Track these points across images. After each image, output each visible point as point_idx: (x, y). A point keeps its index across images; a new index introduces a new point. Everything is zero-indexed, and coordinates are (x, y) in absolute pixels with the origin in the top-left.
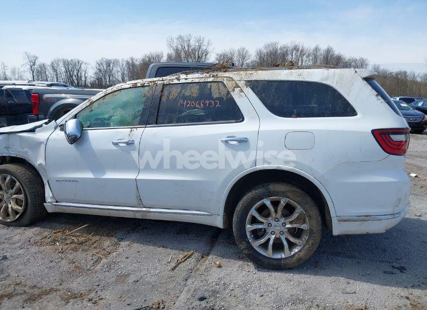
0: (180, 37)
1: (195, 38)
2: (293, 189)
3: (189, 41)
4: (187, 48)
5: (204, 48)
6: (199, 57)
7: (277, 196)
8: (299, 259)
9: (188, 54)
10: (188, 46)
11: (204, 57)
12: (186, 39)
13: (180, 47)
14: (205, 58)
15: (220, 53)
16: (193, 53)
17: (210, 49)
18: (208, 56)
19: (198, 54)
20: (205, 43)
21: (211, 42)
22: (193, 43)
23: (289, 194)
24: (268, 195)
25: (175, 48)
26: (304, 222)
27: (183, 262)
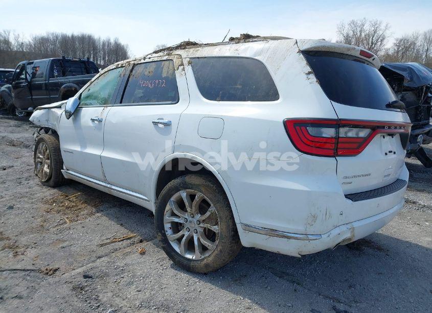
0: (353, 22)
1: (370, 22)
2: (208, 183)
3: (364, 25)
4: (359, 34)
5: (381, 32)
6: (372, 43)
7: (192, 189)
8: (207, 265)
9: (359, 41)
10: (361, 31)
11: (379, 43)
12: (359, 23)
13: (351, 34)
14: (381, 45)
15: (400, 37)
16: (366, 39)
17: (387, 33)
18: (385, 42)
19: (372, 39)
20: (383, 27)
21: (389, 25)
22: (368, 28)
23: (203, 189)
24: (185, 186)
25: (345, 35)
26: (217, 224)
27: (119, 241)
